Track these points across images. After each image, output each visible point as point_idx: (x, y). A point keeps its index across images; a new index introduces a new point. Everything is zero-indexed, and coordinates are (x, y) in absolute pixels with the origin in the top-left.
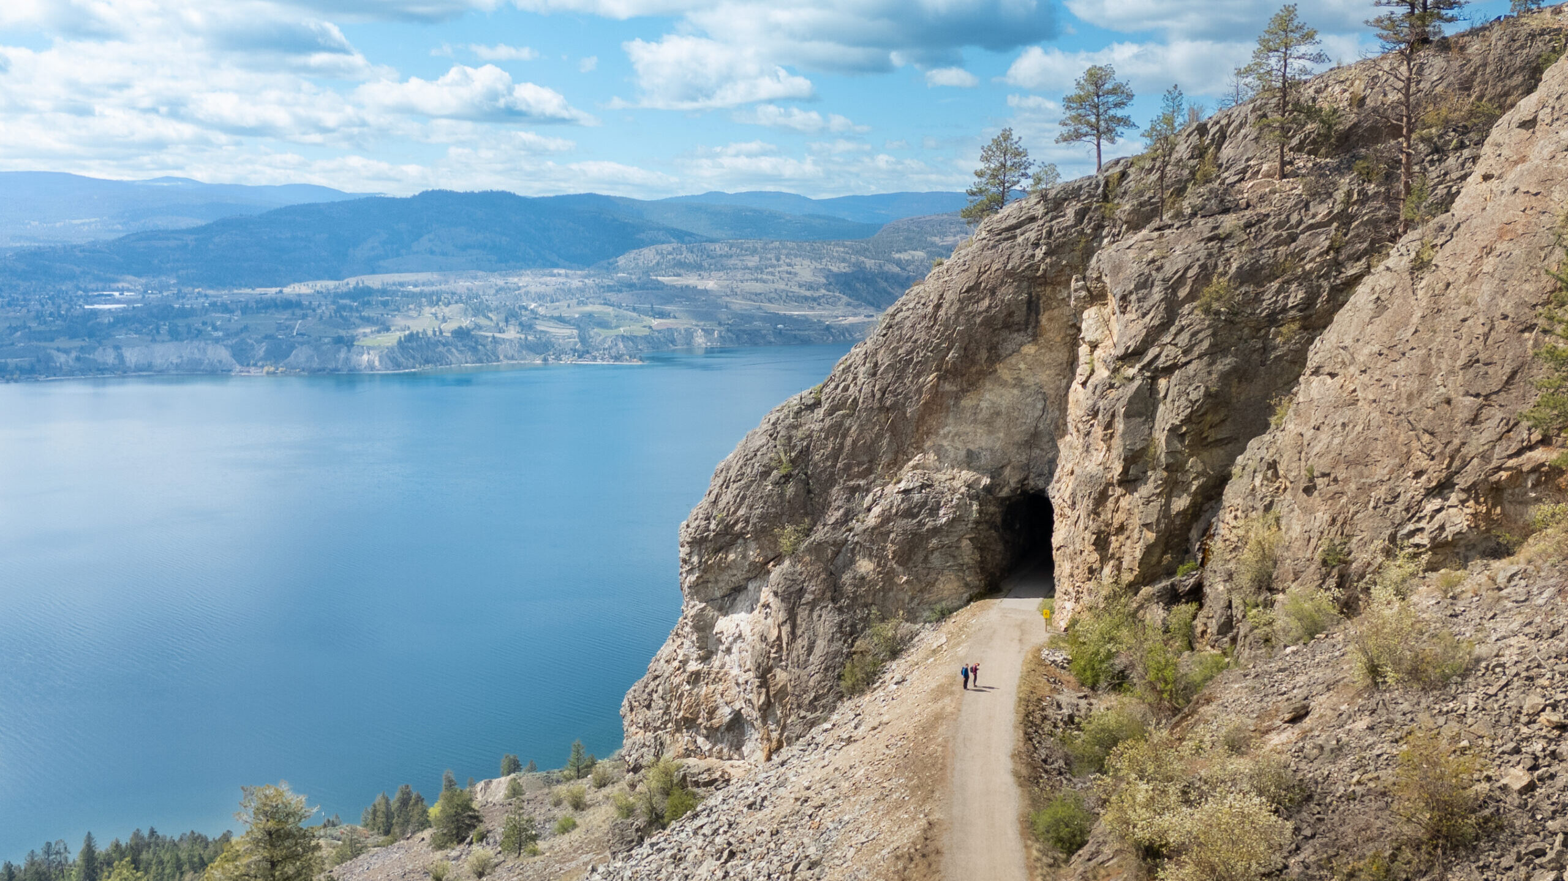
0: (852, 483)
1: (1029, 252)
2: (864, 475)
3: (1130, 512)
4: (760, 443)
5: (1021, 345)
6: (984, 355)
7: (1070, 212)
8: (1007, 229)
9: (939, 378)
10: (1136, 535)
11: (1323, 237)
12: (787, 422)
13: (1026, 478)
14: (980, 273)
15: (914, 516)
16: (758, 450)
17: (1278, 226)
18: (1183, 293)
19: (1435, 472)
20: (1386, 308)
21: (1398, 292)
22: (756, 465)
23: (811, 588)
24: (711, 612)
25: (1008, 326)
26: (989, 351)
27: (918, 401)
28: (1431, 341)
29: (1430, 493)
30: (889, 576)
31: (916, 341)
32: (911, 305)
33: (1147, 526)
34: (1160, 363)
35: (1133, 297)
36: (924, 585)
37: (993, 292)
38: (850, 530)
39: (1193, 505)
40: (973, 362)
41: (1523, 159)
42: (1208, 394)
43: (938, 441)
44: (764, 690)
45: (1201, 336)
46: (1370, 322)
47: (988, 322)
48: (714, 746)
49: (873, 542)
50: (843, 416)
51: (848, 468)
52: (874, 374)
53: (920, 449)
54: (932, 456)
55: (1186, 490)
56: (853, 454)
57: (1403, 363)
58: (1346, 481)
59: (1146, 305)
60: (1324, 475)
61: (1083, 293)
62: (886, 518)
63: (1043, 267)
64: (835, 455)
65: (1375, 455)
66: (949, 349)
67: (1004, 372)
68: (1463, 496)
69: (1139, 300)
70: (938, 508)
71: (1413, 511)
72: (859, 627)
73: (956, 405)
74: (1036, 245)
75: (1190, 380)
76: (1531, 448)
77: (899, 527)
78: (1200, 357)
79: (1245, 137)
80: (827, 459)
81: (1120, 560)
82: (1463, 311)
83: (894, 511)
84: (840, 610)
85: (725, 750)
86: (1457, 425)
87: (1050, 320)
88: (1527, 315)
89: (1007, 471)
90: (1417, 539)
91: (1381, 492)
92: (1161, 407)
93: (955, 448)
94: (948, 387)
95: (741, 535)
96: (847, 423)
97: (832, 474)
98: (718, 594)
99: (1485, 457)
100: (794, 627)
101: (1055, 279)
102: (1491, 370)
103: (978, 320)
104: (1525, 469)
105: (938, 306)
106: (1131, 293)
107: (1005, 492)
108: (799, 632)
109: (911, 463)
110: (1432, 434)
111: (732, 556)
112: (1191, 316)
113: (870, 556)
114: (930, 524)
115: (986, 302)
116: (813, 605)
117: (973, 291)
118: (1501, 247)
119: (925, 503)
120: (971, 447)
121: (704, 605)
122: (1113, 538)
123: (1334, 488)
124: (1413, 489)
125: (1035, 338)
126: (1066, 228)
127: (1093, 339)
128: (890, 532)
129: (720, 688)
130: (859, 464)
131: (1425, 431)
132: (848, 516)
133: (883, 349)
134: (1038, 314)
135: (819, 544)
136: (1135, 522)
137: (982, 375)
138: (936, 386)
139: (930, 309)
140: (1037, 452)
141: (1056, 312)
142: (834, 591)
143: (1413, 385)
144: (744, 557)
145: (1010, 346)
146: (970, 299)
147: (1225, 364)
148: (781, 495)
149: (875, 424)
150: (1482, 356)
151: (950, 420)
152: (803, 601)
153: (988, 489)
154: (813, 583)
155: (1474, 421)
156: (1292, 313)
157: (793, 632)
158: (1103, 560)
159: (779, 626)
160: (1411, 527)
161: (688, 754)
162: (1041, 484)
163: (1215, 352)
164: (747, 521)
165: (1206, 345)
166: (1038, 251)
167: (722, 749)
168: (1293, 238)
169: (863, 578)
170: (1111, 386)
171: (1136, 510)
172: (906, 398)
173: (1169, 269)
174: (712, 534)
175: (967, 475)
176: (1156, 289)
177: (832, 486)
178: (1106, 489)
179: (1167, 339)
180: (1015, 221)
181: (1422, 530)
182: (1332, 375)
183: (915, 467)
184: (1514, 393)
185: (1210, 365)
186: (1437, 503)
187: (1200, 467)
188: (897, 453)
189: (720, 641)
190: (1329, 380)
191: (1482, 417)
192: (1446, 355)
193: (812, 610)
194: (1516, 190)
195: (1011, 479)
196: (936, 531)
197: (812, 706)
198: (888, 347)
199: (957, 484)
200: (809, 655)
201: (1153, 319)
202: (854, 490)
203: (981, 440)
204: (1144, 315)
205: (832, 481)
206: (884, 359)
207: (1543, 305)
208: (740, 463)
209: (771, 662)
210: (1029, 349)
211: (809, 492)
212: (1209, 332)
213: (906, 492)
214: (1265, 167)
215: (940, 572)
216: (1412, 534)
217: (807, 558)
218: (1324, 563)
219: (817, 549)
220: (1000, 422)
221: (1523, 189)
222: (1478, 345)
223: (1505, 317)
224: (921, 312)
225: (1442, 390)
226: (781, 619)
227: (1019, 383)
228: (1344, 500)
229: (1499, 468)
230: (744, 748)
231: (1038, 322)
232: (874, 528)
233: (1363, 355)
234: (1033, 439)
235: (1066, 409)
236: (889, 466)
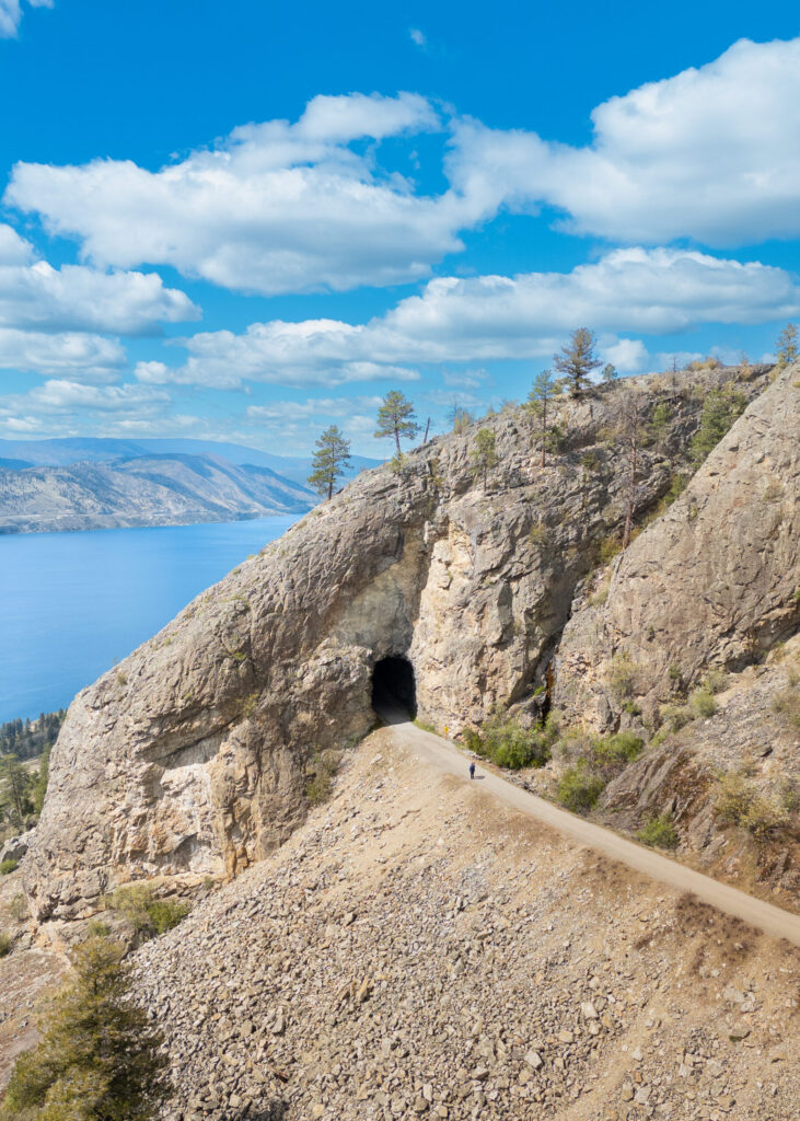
0: (285, 662)
1: (397, 507)
2: (292, 655)
3: (503, 662)
4: (206, 640)
5: (391, 564)
6: (368, 572)
7: (418, 482)
8: (379, 493)
9: (340, 587)
10: (509, 674)
11: (577, 501)
12: (228, 624)
13: (391, 648)
14: (367, 520)
15: (336, 679)
16: (207, 645)
17: (555, 494)
18: (517, 532)
19: (725, 625)
20: (678, 541)
21: (684, 532)
22: (210, 656)
23: (268, 737)
24: (157, 768)
25: (385, 553)
26: (371, 569)
27: (326, 604)
28: (709, 557)
29: (722, 635)
30: (321, 721)
31: (322, 564)
32: (314, 541)
33: (517, 669)
34: (513, 573)
35: (491, 535)
36: (343, 724)
37: (376, 532)
38: (292, 694)
39: (541, 655)
40: (362, 577)
41: (734, 466)
42: (546, 590)
43: (337, 628)
44: (230, 815)
45: (535, 557)
46: (671, 547)
47: (373, 552)
48: (161, 866)
49: (309, 700)
50: (274, 617)
51: (280, 652)
52: (293, 587)
53: (326, 634)
54: (335, 639)
55: (536, 646)
56: (283, 642)
57: (694, 569)
58: (673, 632)
59: (499, 540)
60: (660, 630)
61: (434, 532)
62: (318, 683)
63: (407, 516)
64: (271, 643)
65: (688, 617)
66: (346, 569)
67: (378, 582)
68: (742, 635)
69: (494, 537)
70: (349, 673)
71: (713, 644)
72: (304, 758)
73: (350, 604)
74: (401, 502)
75: (534, 582)
76: (773, 609)
77: (327, 687)
78: (536, 569)
79: (508, 441)
80: (266, 647)
81: (495, 692)
82: (724, 542)
83: (322, 677)
84: (291, 749)
85: (173, 868)
86: (734, 600)
87: (410, 548)
88: (761, 544)
89: (379, 645)
90: (716, 659)
91: (694, 637)
92: (515, 599)
93: (348, 633)
94: (345, 593)
95: (207, 707)
96: (277, 621)
97: (270, 657)
98: (164, 754)
99: (751, 615)
100: (260, 765)
101: (415, 524)
102: (747, 571)
103: (367, 550)
104: (772, 619)
105: (338, 541)
106: (488, 533)
107: (378, 658)
108: (265, 769)
109: (322, 645)
110: (722, 605)
111: (197, 724)
112: (525, 547)
113: (307, 710)
114: (346, 684)
115: (372, 538)
116: (271, 749)
117: (362, 532)
118: (736, 510)
119: (341, 670)
120: (358, 631)
121: (151, 764)
122: (488, 678)
123: (667, 636)
124: (710, 634)
125: (399, 560)
126: (420, 493)
127: (447, 559)
128: (321, 692)
129: (170, 822)
130: (288, 648)
131: (718, 604)
132: (288, 684)
133: (296, 571)
134: (403, 544)
135: (272, 706)
136: (509, 667)
137: (366, 584)
138: (338, 593)
139: (331, 543)
140: (396, 631)
141: (413, 544)
142: (285, 736)
143: (704, 580)
144: (208, 723)
145: (383, 566)
146: (361, 536)
147: (550, 571)
148: (237, 675)
149: (297, 621)
150: (742, 564)
151: (346, 615)
152: (264, 747)
153: (371, 657)
154: (269, 733)
155: (742, 597)
156: (571, 543)
157: (260, 772)
158: (483, 691)
159: (246, 768)
160: (713, 653)
161: (134, 877)
162: (400, 651)
163: (543, 566)
164: (212, 697)
165: (538, 562)
166: (402, 506)
167: (169, 868)
168: (563, 501)
169: (304, 725)
170: (480, 588)
171: (508, 660)
172: (318, 602)
173: (508, 519)
174: (180, 710)
175: (357, 649)
176: (502, 531)
177: (270, 665)
178: (482, 650)
179: (513, 559)
180: (383, 488)
181: (718, 654)
182: (644, 577)
183: (325, 648)
184: (759, 583)
185: (542, 573)
186: (726, 640)
187: (541, 632)
188: (312, 639)
189: (167, 788)
190: (642, 580)
191: (746, 595)
192: (720, 565)
193: (271, 752)
194: (738, 482)
195: (383, 650)
196: (351, 687)
197: (288, 817)
198: (300, 569)
199: (354, 655)
200: (277, 783)
201: (504, 547)
202: (286, 667)
203: (364, 626)
204: (498, 546)
205: (270, 661)
206: (298, 577)
207: (768, 538)
208: (195, 656)
209: (236, 794)
210: (395, 567)
211: (254, 671)
212: (538, 555)
213: (328, 664)
214: (532, 460)
215: (354, 714)
216: (714, 657)
217: (264, 717)
218: (671, 677)
219: (271, 710)
220: (375, 614)
221: (742, 481)
222: (738, 559)
223: (750, 545)
224: (322, 544)
225: (721, 583)
226: (247, 762)
227: (386, 589)
228: (673, 643)
229: (759, 620)
230: (190, 863)
231: (402, 549)
232: (310, 691)
233: (669, 565)
234: (394, 623)
235: (418, 604)
236: (307, 649)
